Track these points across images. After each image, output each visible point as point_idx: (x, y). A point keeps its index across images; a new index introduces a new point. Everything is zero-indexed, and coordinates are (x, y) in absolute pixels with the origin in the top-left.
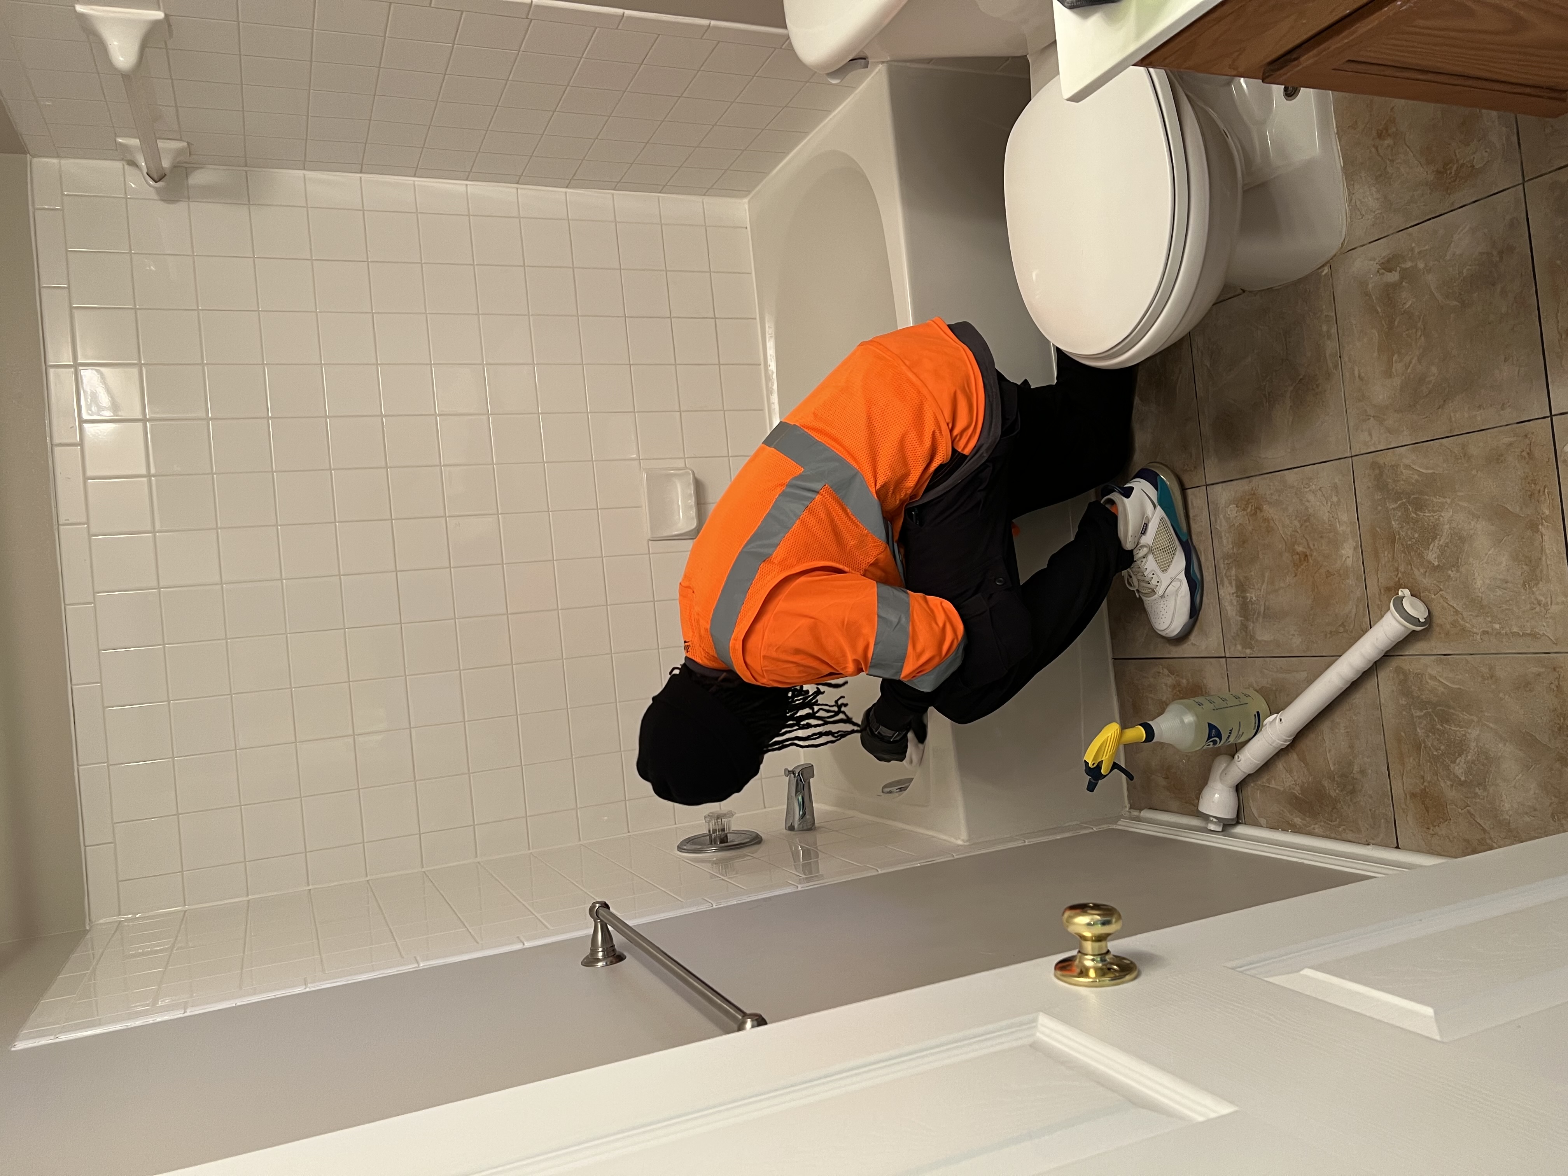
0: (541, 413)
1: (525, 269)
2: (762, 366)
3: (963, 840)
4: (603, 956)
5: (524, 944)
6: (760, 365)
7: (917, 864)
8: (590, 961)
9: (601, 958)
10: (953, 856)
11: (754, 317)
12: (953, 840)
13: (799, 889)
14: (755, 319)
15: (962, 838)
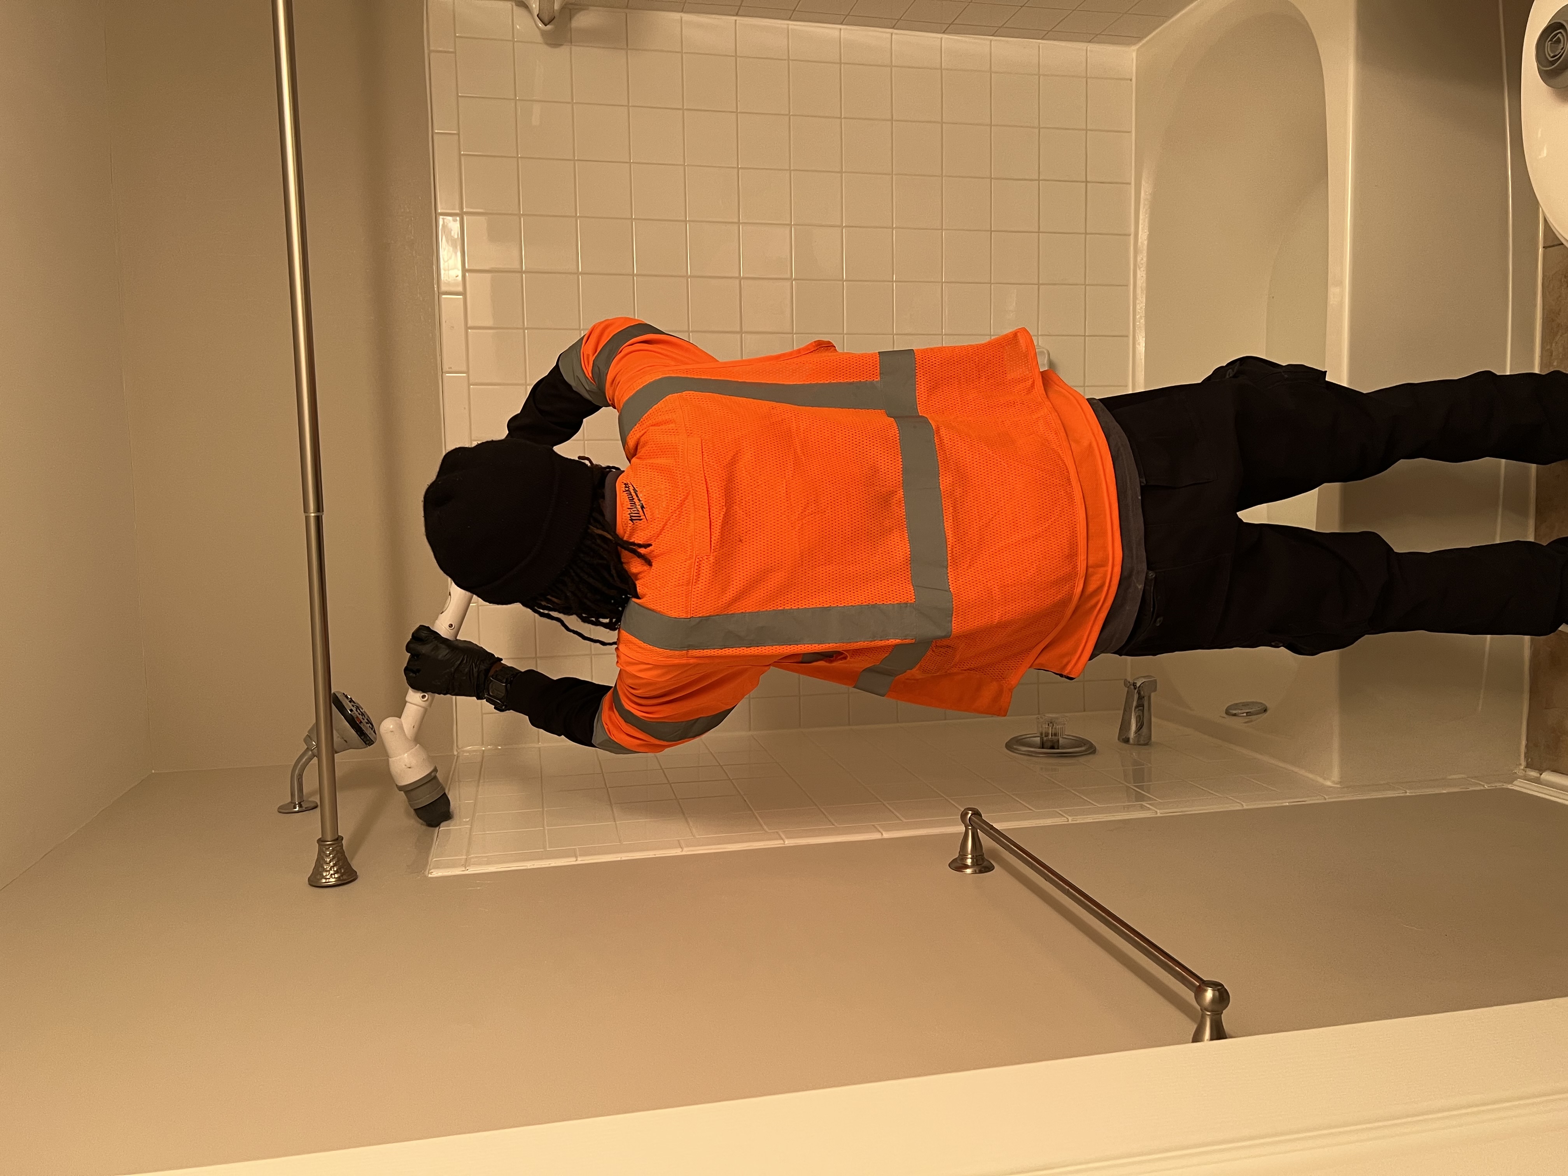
0: (895, 281)
1: (892, 124)
2: (1132, 237)
3: (1333, 782)
4: (972, 863)
5: (882, 834)
6: (1130, 235)
7: (1286, 803)
8: (958, 865)
9: (969, 864)
10: (1326, 799)
11: (1128, 181)
12: (1320, 780)
13: (1159, 815)
14: (1130, 184)
15: (1333, 779)
